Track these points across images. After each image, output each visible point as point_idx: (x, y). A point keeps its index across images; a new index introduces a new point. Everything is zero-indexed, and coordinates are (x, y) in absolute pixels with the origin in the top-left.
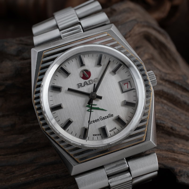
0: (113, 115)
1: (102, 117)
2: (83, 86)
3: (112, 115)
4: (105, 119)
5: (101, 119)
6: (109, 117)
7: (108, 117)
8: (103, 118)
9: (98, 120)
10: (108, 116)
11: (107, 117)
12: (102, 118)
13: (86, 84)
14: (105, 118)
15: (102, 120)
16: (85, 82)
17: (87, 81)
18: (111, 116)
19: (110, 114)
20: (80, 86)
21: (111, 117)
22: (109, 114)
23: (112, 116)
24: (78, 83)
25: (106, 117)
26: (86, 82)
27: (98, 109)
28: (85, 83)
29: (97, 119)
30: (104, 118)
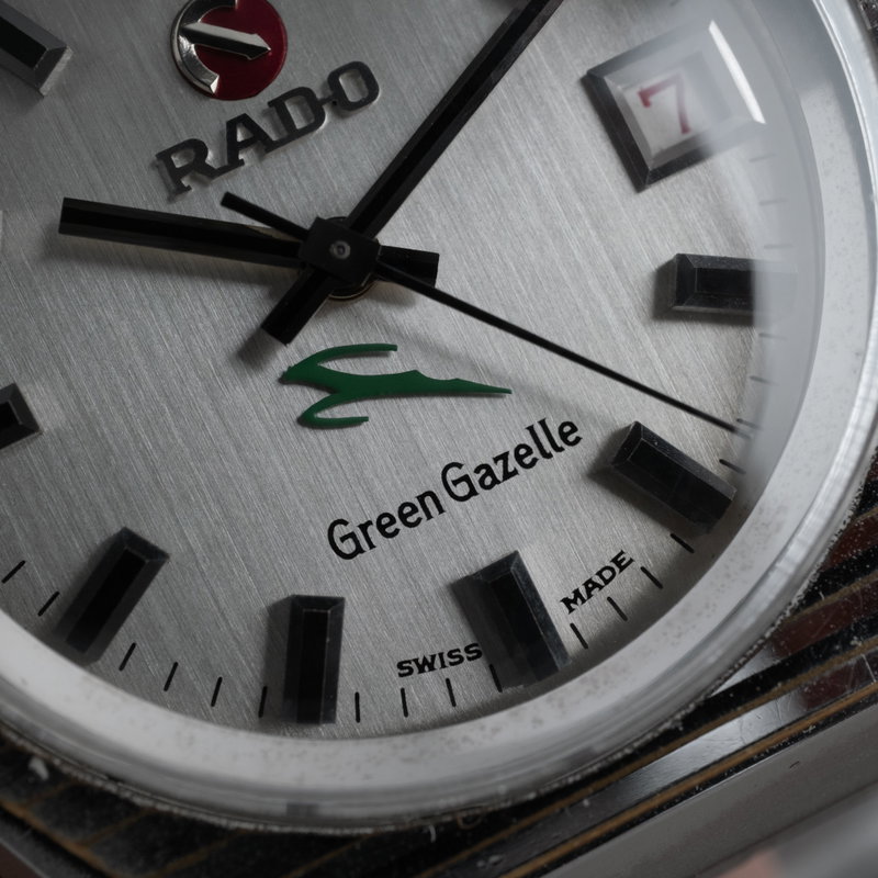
0: (574, 429)
1: (468, 470)
2: (223, 170)
3: (569, 433)
4: (495, 482)
5: (462, 489)
6: (536, 453)
7: (527, 460)
8: (475, 478)
9: (429, 501)
10: (529, 451)
11: (522, 453)
12: (466, 478)
13: (245, 144)
14: (499, 476)
15: (473, 492)
16: (232, 126)
17: (254, 107)
18: (559, 443)
19: (542, 423)
20: (184, 171)
21: (560, 450)
22: (531, 429)
23: (564, 436)
24: (167, 145)
25: (513, 464)
26: (244, 120)
27: (411, 386)
28: (240, 137)
29: (421, 498)
30: (490, 472)
